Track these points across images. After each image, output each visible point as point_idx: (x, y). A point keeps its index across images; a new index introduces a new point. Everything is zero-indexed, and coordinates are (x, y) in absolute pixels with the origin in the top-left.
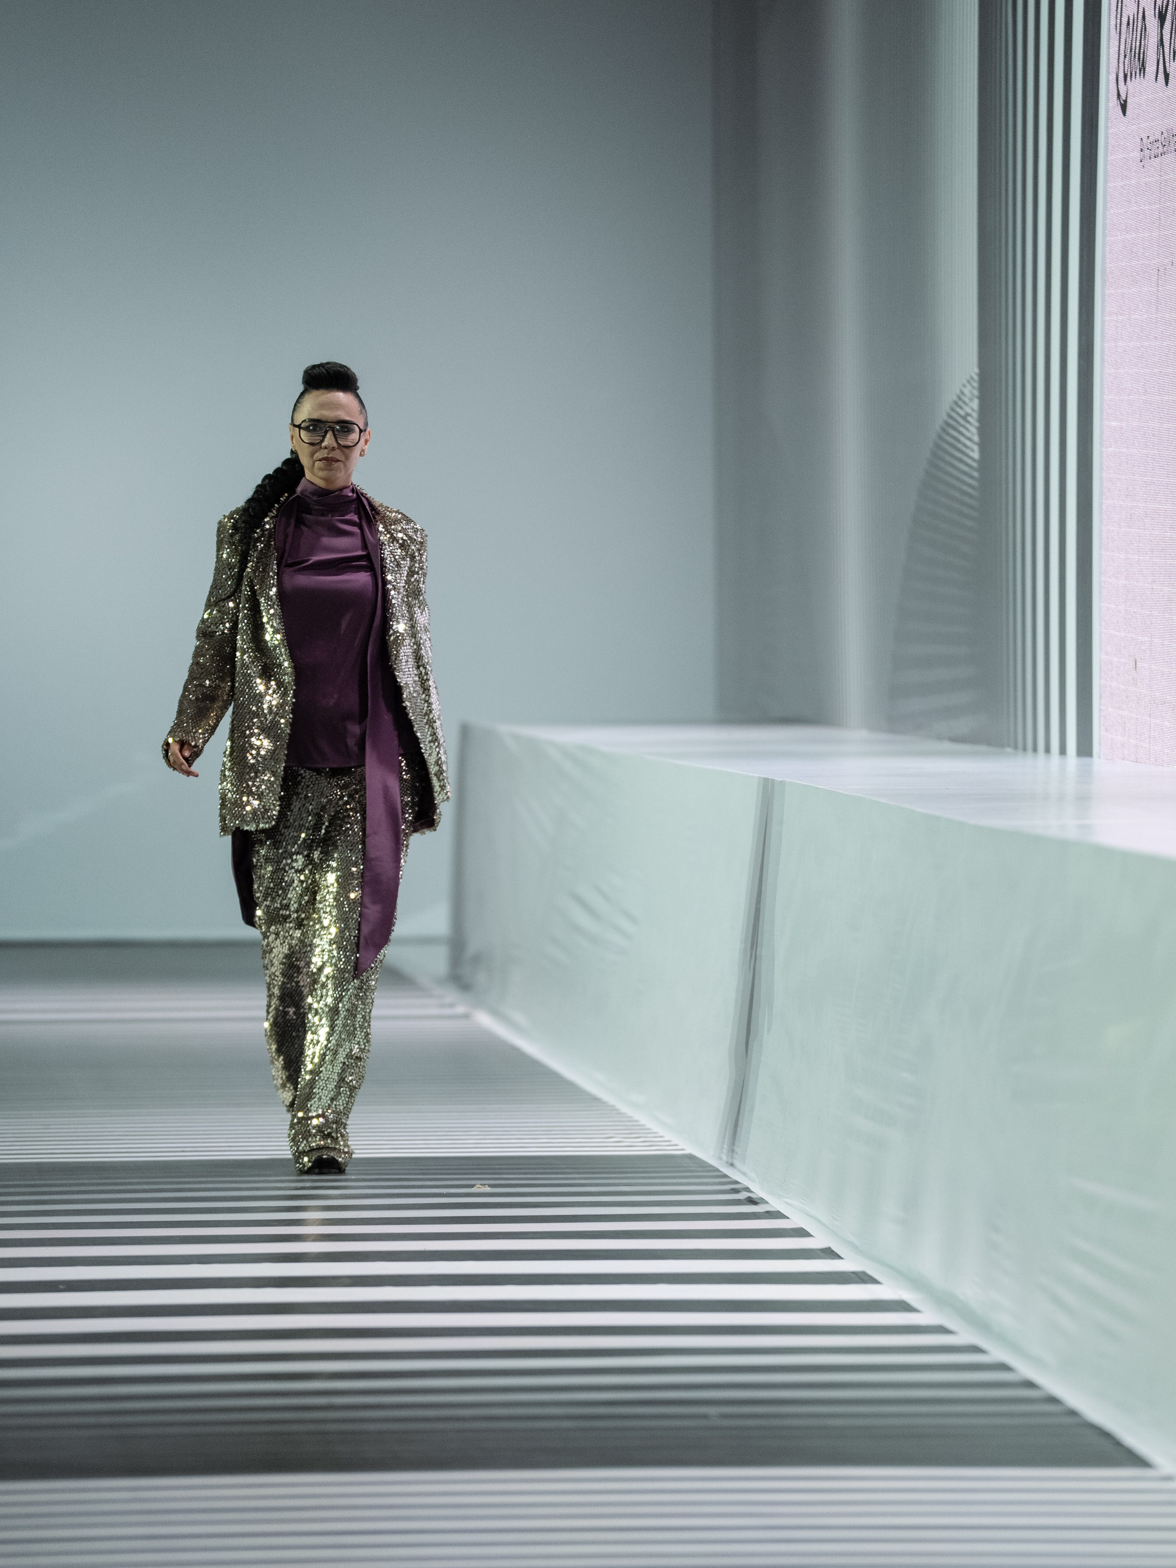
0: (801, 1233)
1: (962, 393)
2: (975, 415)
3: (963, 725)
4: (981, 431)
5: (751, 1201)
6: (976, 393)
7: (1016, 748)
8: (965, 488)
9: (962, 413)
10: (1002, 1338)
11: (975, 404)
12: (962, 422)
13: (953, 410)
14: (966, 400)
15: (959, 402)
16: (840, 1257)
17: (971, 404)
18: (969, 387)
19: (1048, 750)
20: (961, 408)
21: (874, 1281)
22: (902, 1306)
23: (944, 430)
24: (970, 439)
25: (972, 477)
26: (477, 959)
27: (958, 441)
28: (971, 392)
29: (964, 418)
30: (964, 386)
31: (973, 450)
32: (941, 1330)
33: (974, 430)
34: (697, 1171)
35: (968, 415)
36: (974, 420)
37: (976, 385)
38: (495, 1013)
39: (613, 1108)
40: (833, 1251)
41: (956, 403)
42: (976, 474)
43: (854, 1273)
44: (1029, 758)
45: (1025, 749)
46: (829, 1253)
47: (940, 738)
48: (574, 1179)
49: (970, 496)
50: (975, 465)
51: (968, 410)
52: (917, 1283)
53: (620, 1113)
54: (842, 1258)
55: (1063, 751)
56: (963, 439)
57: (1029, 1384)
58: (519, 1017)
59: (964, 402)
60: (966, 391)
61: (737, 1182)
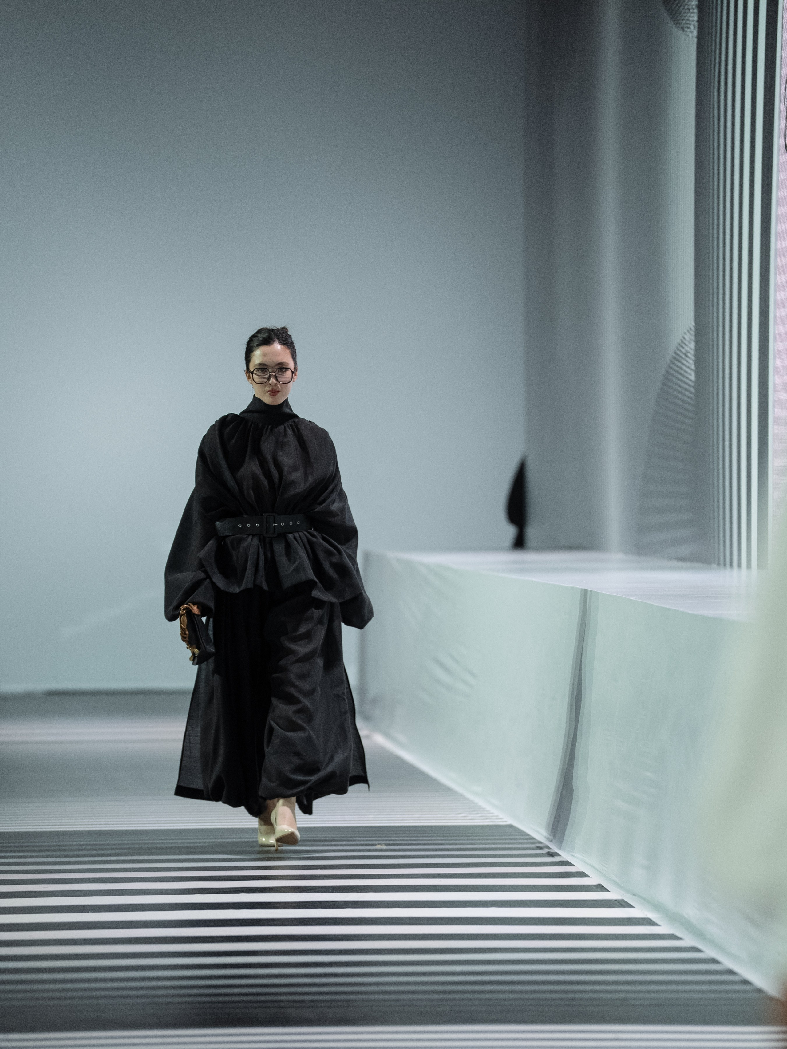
0: (582, 875)
1: (684, 338)
2: (692, 352)
3: (685, 550)
4: (697, 362)
5: (551, 854)
6: (693, 338)
7: (719, 564)
8: (686, 399)
9: (684, 351)
10: (712, 942)
11: (692, 345)
12: (684, 356)
13: (678, 349)
14: (687, 343)
15: (682, 343)
16: (607, 891)
17: (689, 345)
18: (688, 334)
19: (739, 565)
20: (683, 348)
21: (630, 906)
22: (648, 922)
23: (672, 362)
24: (689, 368)
25: (690, 392)
26: (375, 701)
27: (682, 369)
28: (690, 338)
29: (686, 355)
30: (685, 334)
31: (690, 375)
32: (673, 937)
33: (691, 362)
34: (514, 835)
35: (688, 352)
36: (691, 356)
37: (693, 333)
38: (387, 735)
39: (461, 795)
40: (603, 886)
41: (680, 345)
42: (693, 390)
43: (615, 900)
44: (727, 572)
45: (725, 565)
46: (600, 888)
47: (670, 558)
48: (437, 840)
49: (689, 404)
50: (692, 384)
51: (688, 349)
52: (657, 907)
53: (465, 798)
54: (610, 891)
55: (749, 566)
56: (684, 368)
57: (731, 972)
58: (401, 737)
59: (686, 345)
60: (686, 337)
61: (540, 842)
